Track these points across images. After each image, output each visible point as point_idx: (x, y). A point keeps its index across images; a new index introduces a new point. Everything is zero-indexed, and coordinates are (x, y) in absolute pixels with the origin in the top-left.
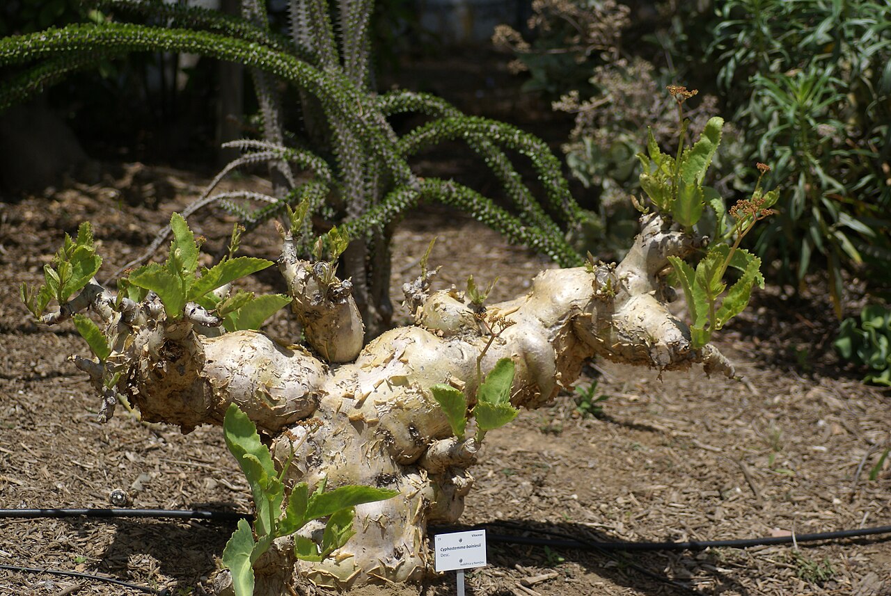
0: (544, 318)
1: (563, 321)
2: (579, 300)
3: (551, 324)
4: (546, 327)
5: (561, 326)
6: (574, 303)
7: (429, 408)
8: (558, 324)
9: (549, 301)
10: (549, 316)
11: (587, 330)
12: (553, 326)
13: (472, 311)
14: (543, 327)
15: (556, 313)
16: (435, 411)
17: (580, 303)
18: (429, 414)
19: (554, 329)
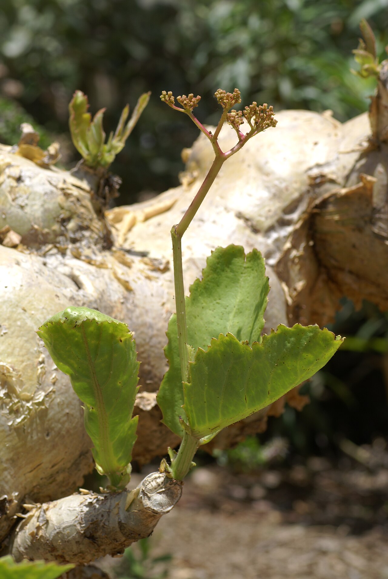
0: (249, 210)
1: (295, 216)
2: (327, 164)
3: (267, 223)
4: (255, 230)
5: (290, 229)
6: (315, 172)
7: (15, 412)
8: (283, 223)
9: (253, 172)
10: (261, 206)
11: (360, 229)
12: (272, 228)
13: (85, 185)
14: (248, 232)
15: (276, 196)
16: (32, 421)
17: (333, 168)
18: (19, 430)
19: (274, 235)
